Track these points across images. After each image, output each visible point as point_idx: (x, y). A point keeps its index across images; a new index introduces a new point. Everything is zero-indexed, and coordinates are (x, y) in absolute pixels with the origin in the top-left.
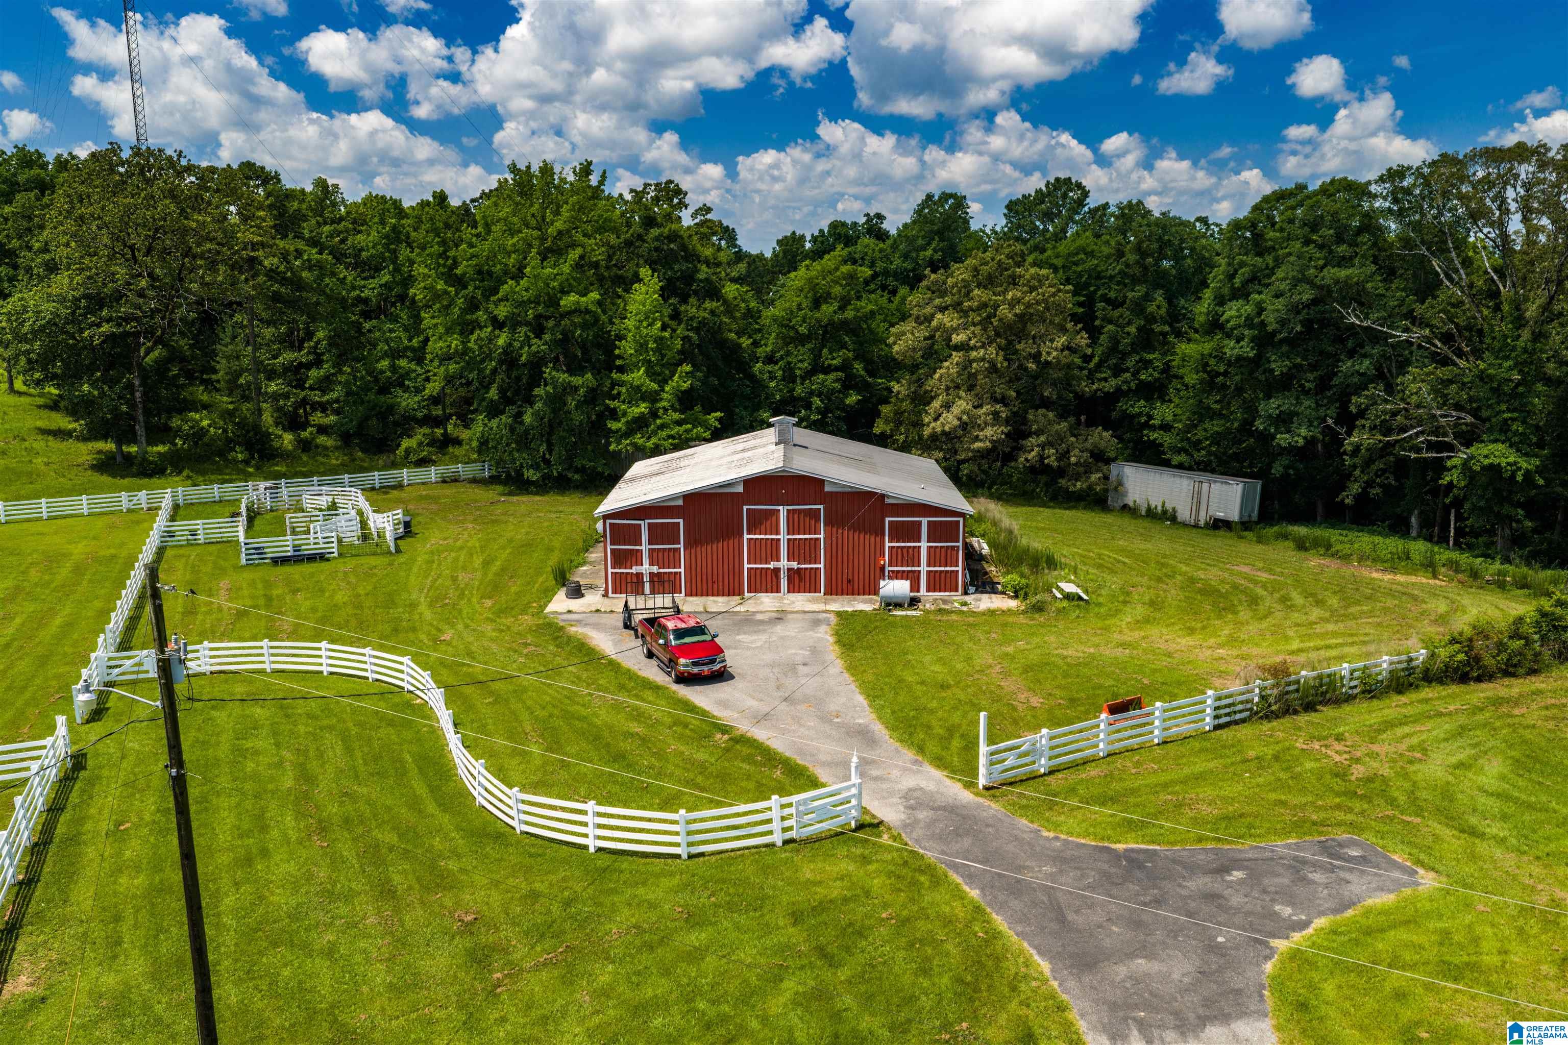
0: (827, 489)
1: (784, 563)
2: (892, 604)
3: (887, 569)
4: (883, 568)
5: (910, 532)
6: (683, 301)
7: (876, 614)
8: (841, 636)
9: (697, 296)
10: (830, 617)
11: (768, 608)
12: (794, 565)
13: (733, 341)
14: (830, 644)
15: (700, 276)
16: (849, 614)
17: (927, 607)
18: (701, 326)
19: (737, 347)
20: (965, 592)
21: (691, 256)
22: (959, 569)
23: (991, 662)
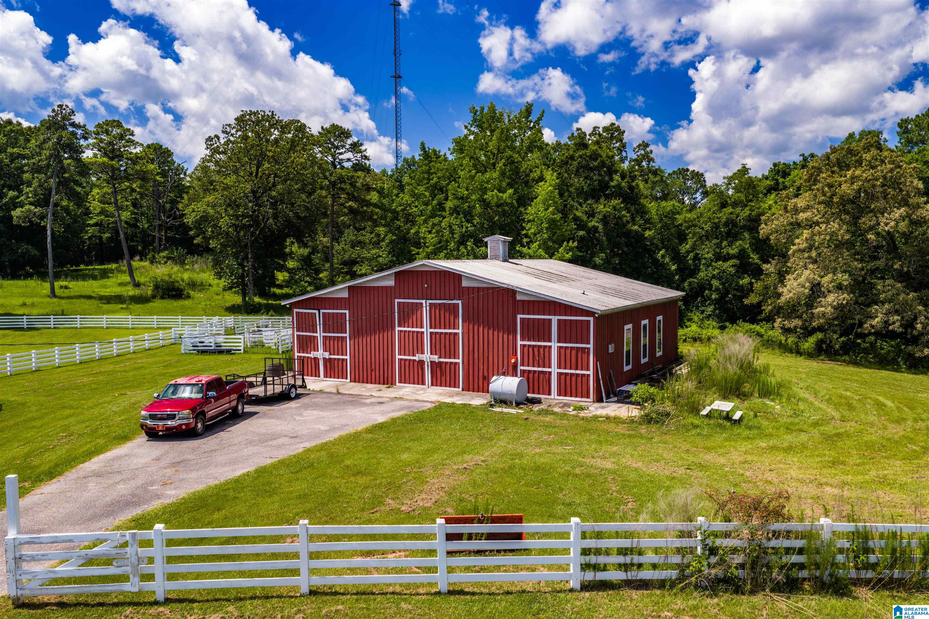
0: (465, 284)
2: (502, 401)
3: (520, 368)
4: (515, 366)
5: (541, 331)
6: (597, 201)
7: (477, 407)
8: (394, 421)
9: (608, 197)
10: (429, 405)
11: (393, 395)
12: (436, 358)
13: (636, 232)
14: (369, 424)
15: (612, 184)
16: (452, 405)
17: (536, 408)
18: (605, 220)
19: (639, 237)
20: (599, 399)
21: (611, 171)
22: (591, 372)
23: (479, 458)
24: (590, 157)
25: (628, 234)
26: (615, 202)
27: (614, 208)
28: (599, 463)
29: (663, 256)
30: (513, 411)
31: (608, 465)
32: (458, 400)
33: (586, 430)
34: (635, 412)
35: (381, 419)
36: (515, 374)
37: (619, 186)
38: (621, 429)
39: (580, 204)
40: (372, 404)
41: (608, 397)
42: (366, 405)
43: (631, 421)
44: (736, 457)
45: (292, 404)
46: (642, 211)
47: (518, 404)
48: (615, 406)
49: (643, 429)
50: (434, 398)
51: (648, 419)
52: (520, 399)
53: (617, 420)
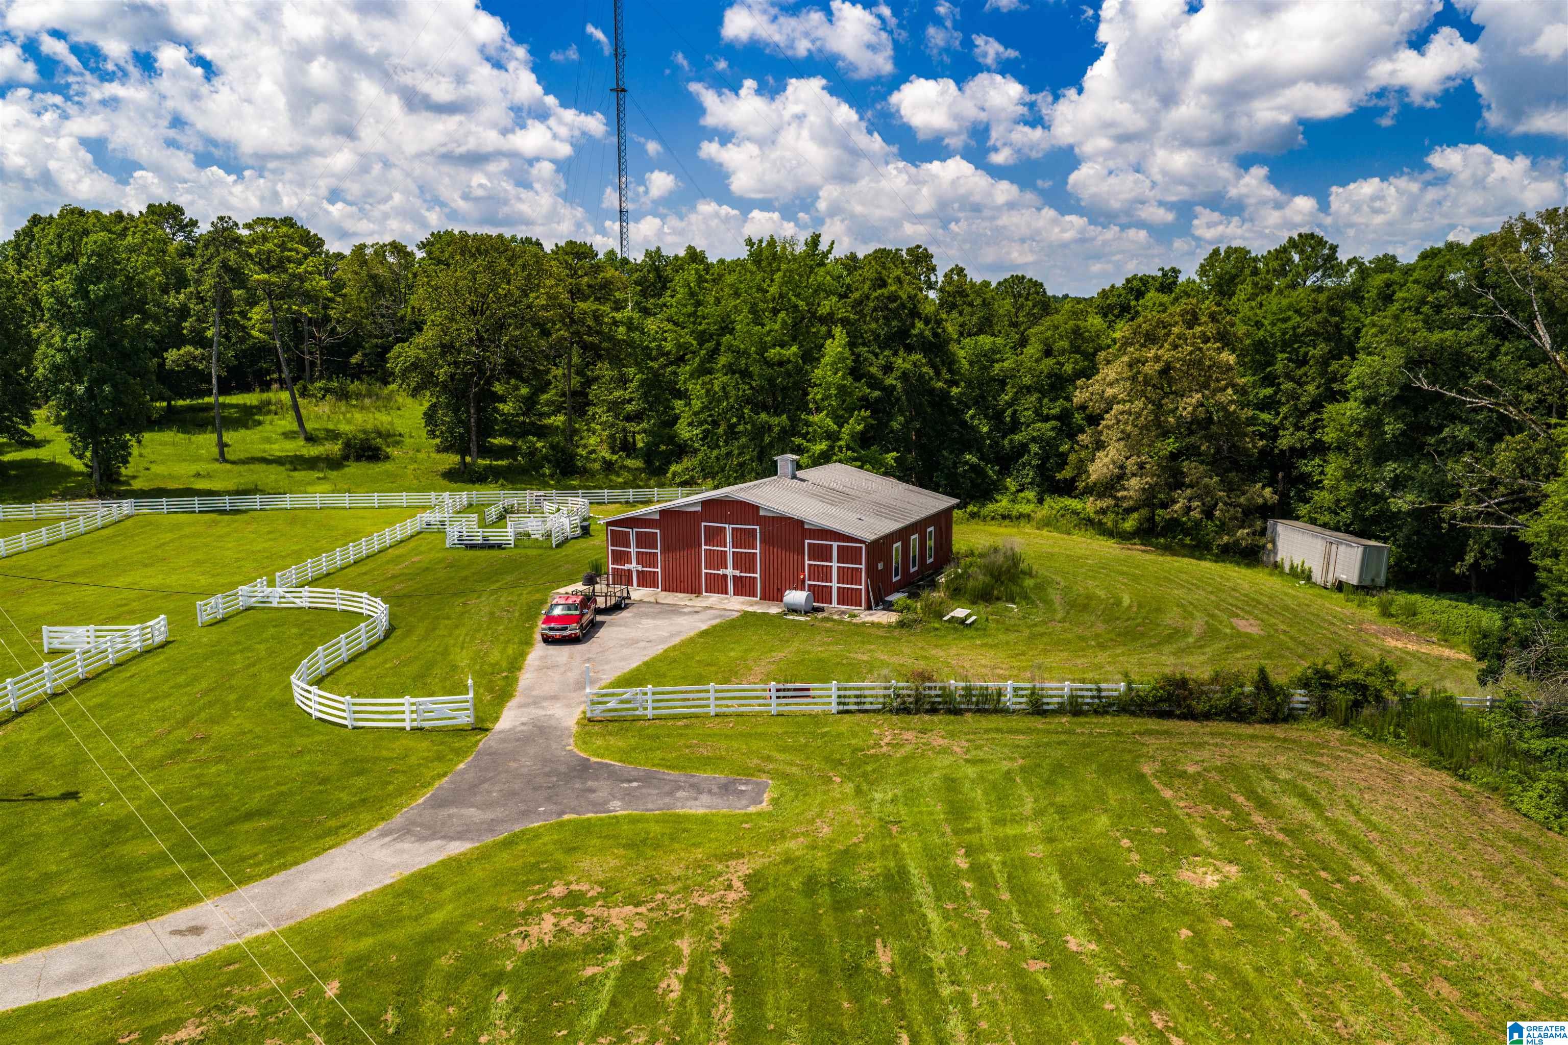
0: (762, 513)
1: (730, 571)
2: (793, 610)
3: (807, 582)
4: (803, 581)
5: (823, 553)
6: (896, 354)
7: (774, 616)
8: (714, 627)
9: (909, 349)
10: (736, 614)
11: (704, 604)
12: (737, 573)
13: (941, 390)
14: (696, 631)
15: (914, 332)
16: (754, 614)
17: (820, 615)
18: (905, 376)
19: (945, 395)
20: (869, 608)
21: (915, 314)
22: (863, 587)
23: (781, 655)
24: (888, 298)
25: (932, 391)
26: (917, 357)
27: (915, 364)
28: (860, 656)
29: (972, 417)
30: (802, 619)
31: (865, 658)
32: (759, 609)
33: (856, 634)
34: (892, 618)
35: (704, 627)
36: (803, 589)
37: (921, 334)
38: (881, 633)
39: (876, 355)
40: (690, 613)
41: (877, 605)
42: (685, 614)
43: (890, 626)
44: (953, 651)
45: (625, 614)
46: (950, 362)
47: (806, 613)
48: (880, 613)
49: (896, 633)
50: (738, 607)
51: (902, 624)
52: (809, 608)
53: (878, 625)
